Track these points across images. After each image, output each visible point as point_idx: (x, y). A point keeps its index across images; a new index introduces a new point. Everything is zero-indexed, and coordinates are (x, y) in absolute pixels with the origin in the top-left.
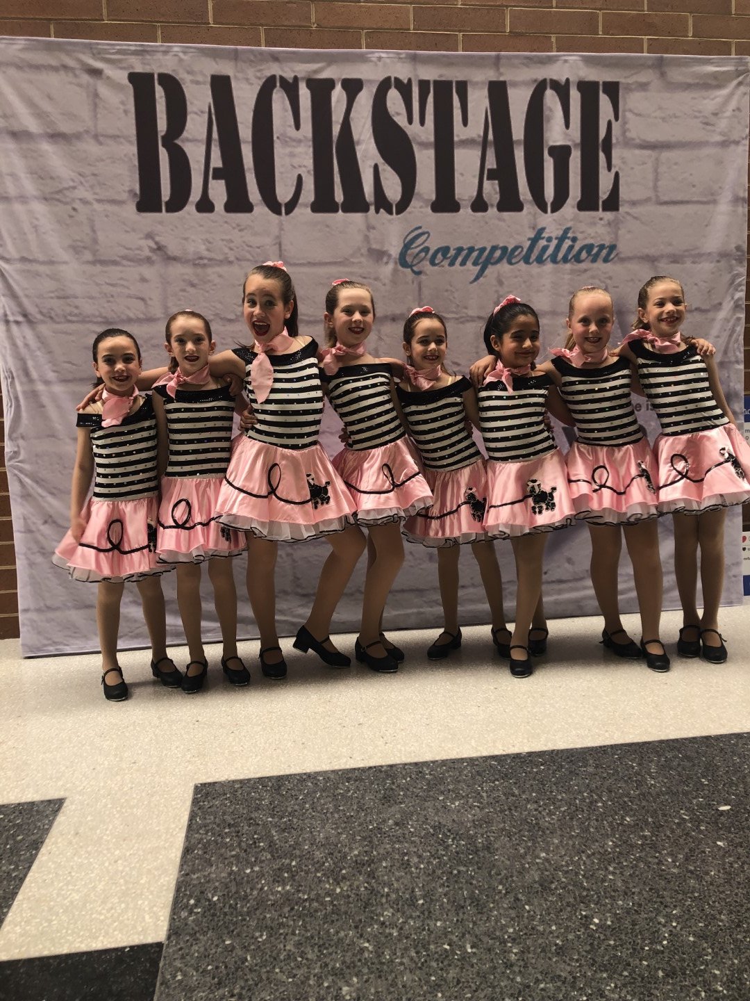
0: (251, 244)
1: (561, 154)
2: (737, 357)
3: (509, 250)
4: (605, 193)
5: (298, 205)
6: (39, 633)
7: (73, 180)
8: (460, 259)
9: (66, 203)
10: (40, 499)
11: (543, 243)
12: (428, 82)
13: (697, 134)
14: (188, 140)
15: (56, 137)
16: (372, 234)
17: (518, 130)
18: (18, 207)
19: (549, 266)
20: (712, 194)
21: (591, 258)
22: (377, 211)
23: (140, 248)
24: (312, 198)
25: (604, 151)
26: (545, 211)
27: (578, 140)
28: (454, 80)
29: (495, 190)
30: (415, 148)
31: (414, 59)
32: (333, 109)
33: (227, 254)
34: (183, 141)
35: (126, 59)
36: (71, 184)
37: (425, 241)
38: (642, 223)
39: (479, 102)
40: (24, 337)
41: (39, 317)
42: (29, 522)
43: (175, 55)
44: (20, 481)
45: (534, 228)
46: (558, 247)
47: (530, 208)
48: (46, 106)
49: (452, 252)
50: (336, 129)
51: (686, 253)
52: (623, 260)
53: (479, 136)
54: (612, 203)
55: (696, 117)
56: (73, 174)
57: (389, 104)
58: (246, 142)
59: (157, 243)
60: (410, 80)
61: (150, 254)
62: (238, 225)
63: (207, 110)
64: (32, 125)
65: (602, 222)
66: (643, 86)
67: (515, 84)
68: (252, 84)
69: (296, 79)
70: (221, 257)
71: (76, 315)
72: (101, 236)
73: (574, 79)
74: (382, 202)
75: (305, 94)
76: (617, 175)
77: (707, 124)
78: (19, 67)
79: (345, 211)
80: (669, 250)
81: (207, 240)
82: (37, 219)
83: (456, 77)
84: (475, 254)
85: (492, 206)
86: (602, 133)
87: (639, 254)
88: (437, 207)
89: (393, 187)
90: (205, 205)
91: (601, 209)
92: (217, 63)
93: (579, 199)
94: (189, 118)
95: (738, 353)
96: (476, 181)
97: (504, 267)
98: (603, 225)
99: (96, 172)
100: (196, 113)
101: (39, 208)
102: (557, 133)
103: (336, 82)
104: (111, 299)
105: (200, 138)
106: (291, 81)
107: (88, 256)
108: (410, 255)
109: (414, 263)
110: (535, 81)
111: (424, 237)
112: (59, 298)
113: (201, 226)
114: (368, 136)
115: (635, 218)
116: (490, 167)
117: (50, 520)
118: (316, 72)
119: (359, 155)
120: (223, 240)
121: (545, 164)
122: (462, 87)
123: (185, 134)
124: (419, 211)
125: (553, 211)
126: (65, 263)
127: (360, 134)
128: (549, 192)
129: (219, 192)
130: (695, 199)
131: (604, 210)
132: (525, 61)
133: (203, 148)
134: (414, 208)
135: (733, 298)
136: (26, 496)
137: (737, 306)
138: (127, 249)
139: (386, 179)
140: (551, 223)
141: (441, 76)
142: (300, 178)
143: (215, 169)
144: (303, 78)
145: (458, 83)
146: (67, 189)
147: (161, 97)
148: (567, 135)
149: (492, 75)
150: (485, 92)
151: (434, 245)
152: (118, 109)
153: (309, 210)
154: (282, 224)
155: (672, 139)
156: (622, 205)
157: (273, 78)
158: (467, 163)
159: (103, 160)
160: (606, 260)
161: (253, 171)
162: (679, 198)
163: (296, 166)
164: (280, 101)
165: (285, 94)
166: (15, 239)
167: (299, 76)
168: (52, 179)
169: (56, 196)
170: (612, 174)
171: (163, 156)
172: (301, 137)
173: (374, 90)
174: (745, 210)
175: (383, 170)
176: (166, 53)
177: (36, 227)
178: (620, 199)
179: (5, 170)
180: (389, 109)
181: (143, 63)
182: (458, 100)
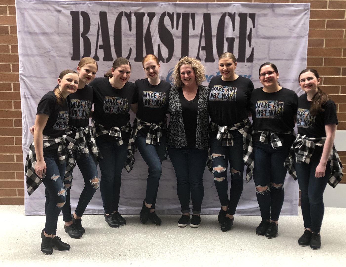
1: (231, 41)
3: (209, 76)
4: (248, 55)
5: (130, 59)
6: (31, 207)
9: (47, 57)
12: (180, 13)
13: (287, 34)
14: (90, 35)
15: (44, 34)
17: (214, 31)
18: (32, 58)
20: (292, 57)
24: (135, 56)
25: (248, 39)
27: (238, 35)
28: (190, 13)
29: (204, 54)
30: (174, 38)
31: (175, 5)
32: (144, 24)
34: (89, 35)
35: (70, 6)
36: (49, 50)
39: (199, 21)
40: (31, 103)
41: (36, 96)
43: (87, 5)
44: (26, 153)
48: (41, 23)
50: (145, 31)
53: (199, 34)
54: (251, 59)
55: (286, 27)
56: (50, 47)
57: (165, 22)
58: (111, 36)
60: (173, 13)
62: (108, 66)
63: (98, 24)
64: (37, 30)
65: (246, 67)
66: (265, 15)
67: (214, 14)
68: (115, 15)
69: (130, 13)
72: (59, 69)
73: (237, 13)
74: (161, 58)
75: (133, 18)
76: (253, 49)
77: (291, 30)
78: (33, 10)
82: (37, 62)
85: (203, 60)
86: (248, 33)
89: (165, 53)
90: (96, 58)
91: (246, 62)
92: (102, 7)
94: (91, 27)
96: (197, 51)
99: (58, 46)
100: (94, 25)
101: (38, 58)
102: (229, 33)
103: (145, 14)
105: (94, 34)
106: (129, 13)
107: (54, 76)
108: (170, 78)
110: (222, 13)
112: (43, 90)
114: (156, 33)
116: (203, 45)
118: (138, 10)
119: (153, 40)
120: (102, 71)
121: (224, 44)
122: (193, 15)
123: (89, 33)
124: (175, 61)
126: (46, 78)
127: (154, 33)
129: (101, 53)
130: (284, 58)
132: (218, 6)
133: (96, 38)
134: (173, 60)
139: (163, 49)
141: (185, 11)
142: (131, 49)
143: (100, 46)
144: (133, 12)
145: (192, 14)
146: (48, 52)
147: (81, 20)
148: (233, 33)
149: (205, 11)
150: (202, 17)
152: (66, 24)
153: (134, 61)
155: (276, 35)
156: (255, 60)
157: (122, 12)
158: (194, 44)
159: (60, 42)
161: (114, 46)
162: (278, 58)
163: (130, 44)
164: (124, 21)
165: (126, 18)
166: (29, 69)
167: (132, 11)
168: (42, 48)
169: (44, 54)
170: (251, 49)
171: (82, 40)
172: (132, 34)
173: (160, 17)
174: (305, 63)
175: (162, 46)
176: (84, 4)
177: (36, 65)
178: (254, 58)
179: (27, 45)
180: (165, 24)
181: (76, 8)
182: (191, 20)
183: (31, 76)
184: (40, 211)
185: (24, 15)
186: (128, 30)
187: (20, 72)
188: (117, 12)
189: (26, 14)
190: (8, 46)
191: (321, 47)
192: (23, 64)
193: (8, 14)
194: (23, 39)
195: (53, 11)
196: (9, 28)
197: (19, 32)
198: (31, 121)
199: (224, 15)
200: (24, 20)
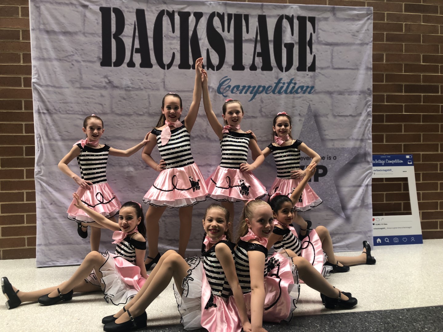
0: (151, 82)
1: (290, 47)
2: (369, 137)
3: (266, 88)
4: (309, 64)
5: (173, 66)
6: (45, 256)
7: (72, 52)
8: (244, 91)
9: (69, 62)
10: (49, 193)
11: (281, 85)
12: (231, 14)
13: (350, 40)
14: (125, 36)
15: (66, 33)
17: (271, 36)
18: (48, 63)
19: (283, 95)
20: (357, 66)
21: (303, 92)
22: (208, 69)
23: (101, 82)
24: (179, 62)
25: (309, 46)
26: (282, 71)
27: (297, 41)
28: (243, 14)
29: (260, 61)
30: (226, 42)
31: (226, 4)
32: (189, 25)
33: (140, 86)
34: (122, 36)
35: (99, 1)
36: (72, 53)
37: (229, 82)
38: (326, 77)
39: (254, 23)
40: (47, 120)
41: (54, 111)
42: (43, 203)
44: (41, 185)
45: (277, 78)
46: (288, 87)
47: (275, 70)
48: (62, 20)
49: (241, 88)
50: (191, 33)
51: (345, 91)
52: (317, 93)
53: (254, 38)
54: (313, 68)
55: (349, 33)
56: (73, 49)
57: (214, 23)
58: (151, 37)
59: (109, 80)
60: (223, 13)
61: (106, 85)
62: (146, 73)
63: (134, 23)
64: (56, 28)
65: (308, 76)
66: (326, 19)
67: (270, 16)
68: (154, 13)
69: (173, 12)
70: (137, 87)
71: (71, 111)
72: (84, 76)
73: (295, 15)
74: (210, 65)
75: (177, 18)
76: (315, 56)
77: (354, 35)
78: (51, 3)
80: (338, 89)
81: (131, 79)
82: (56, 68)
83: (244, 13)
84: (251, 89)
85: (259, 68)
86: (308, 38)
87: (324, 91)
88: (235, 68)
89: (215, 59)
90: (131, 64)
91: (307, 71)
92: (139, 4)
93: (297, 66)
94: (125, 27)
95: (369, 135)
96: (252, 57)
97: (264, 95)
98: (309, 78)
99: (83, 49)
100: (128, 25)
101: (57, 63)
102: (288, 37)
103: (191, 13)
104: (87, 104)
105: (130, 35)
106: (171, 12)
107: (78, 85)
108: (222, 88)
109: (224, 92)
110: (279, 15)
111: (228, 81)
112: (63, 103)
113: (129, 73)
114: (204, 37)
115: (323, 75)
116: (258, 51)
117: (53, 203)
118: (182, 9)
119: (200, 45)
120: (138, 79)
121: (283, 51)
122: (247, 17)
123: (123, 33)
124: (227, 69)
125: (286, 71)
126: (67, 88)
127: (201, 35)
128: (284, 63)
129: (137, 59)
130: (349, 67)
131: (309, 71)
132: (274, 7)
133: (131, 40)
134: (224, 68)
135: (366, 111)
136: (43, 191)
137: (368, 114)
138: (95, 82)
139: (212, 55)
140: (285, 76)
141: (237, 12)
142: (174, 54)
143: (136, 49)
144: (176, 11)
145: (245, 15)
146: (70, 56)
147: (114, 18)
148: (292, 38)
149: (260, 12)
150: (257, 19)
151: (233, 84)
152: (94, 22)
153: (177, 68)
154: (165, 73)
155: (339, 42)
156: (317, 69)
157: (163, 11)
158: (248, 50)
159: (86, 44)
160: (309, 93)
161: (153, 50)
162: (342, 67)
163: (172, 48)
164: (166, 21)
165: (168, 18)
166: (45, 76)
167: (175, 10)
168: (63, 51)
169: (65, 59)
170: (312, 56)
171: (114, 42)
172: (175, 36)
173: (208, 17)
175: (211, 51)
177: (54, 72)
178: (316, 66)
179: (43, 47)
180: (214, 25)
181: (106, 3)
182: (245, 22)
183: (48, 86)
185: (40, 9)
187: (33, 80)
188: (157, 11)
189: (42, 8)
190: (19, 54)
191: (382, 62)
192: (37, 70)
194: (37, 39)
196: (21, 32)
197: (33, 30)
198: (46, 142)
199: (281, 18)
200: (40, 14)
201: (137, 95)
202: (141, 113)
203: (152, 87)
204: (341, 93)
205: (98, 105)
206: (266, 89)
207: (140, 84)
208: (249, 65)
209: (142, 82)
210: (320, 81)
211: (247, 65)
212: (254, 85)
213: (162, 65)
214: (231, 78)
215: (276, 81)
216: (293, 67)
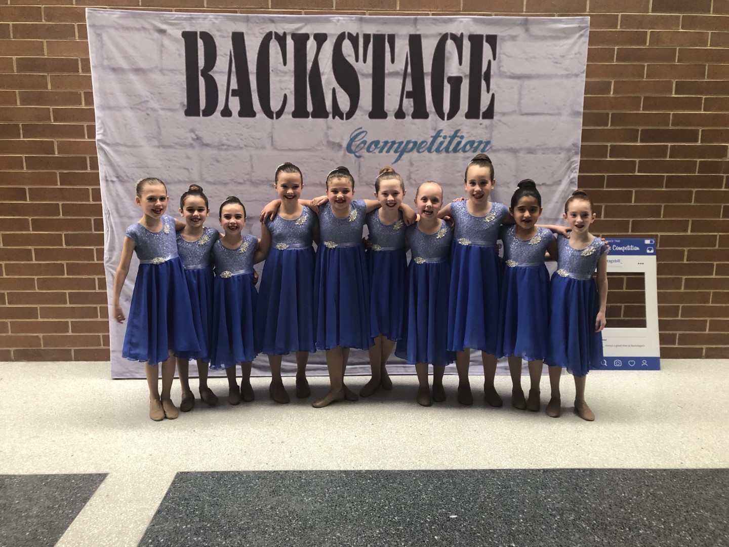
0: (254, 137)
1: (456, 82)
3: (418, 144)
4: (484, 107)
5: (284, 113)
6: (121, 365)
7: (147, 97)
8: (386, 149)
9: (143, 111)
11: (440, 139)
12: (369, 35)
13: (549, 70)
14: (216, 72)
15: (138, 71)
16: (330, 132)
17: (428, 66)
18: (116, 113)
19: (444, 155)
20: (559, 109)
21: (472, 149)
22: (334, 118)
23: (186, 138)
24: (293, 109)
25: (485, 80)
26: (443, 119)
27: (468, 72)
28: (386, 34)
29: (410, 105)
30: (359, 76)
31: (361, 20)
32: (307, 53)
33: (239, 143)
34: (213, 73)
35: (180, 23)
36: (146, 99)
37: (364, 136)
38: (509, 127)
39: (403, 48)
40: (117, 190)
41: (126, 178)
43: (211, 20)
45: (435, 130)
46: (450, 143)
47: (433, 116)
48: (131, 52)
49: (381, 144)
50: (309, 66)
51: (538, 147)
52: (494, 151)
53: (402, 70)
54: (489, 114)
55: (549, 58)
56: (147, 93)
57: (344, 49)
58: (253, 73)
59: (196, 135)
60: (358, 34)
61: (192, 142)
62: (246, 125)
63: (229, 53)
64: (123, 64)
65: (482, 126)
66: (513, 38)
67: (427, 36)
68: (257, 37)
69: (285, 34)
70: (235, 145)
72: (163, 131)
73: (466, 34)
74: (337, 112)
75: (290, 43)
76: (493, 95)
77: (556, 63)
78: (116, 29)
79: (313, 117)
80: (527, 145)
81: (227, 134)
82: (126, 120)
83: (388, 32)
84: (396, 146)
85: (408, 115)
86: (484, 68)
87: (506, 148)
88: (373, 115)
89: (344, 102)
90: (227, 113)
91: (481, 118)
92: (236, 25)
93: (467, 111)
94: (217, 58)
96: (399, 99)
97: (414, 154)
98: (483, 128)
99: (160, 92)
100: (222, 56)
101: (129, 114)
102: (454, 67)
103: (310, 35)
104: (168, 169)
105: (224, 71)
106: (282, 35)
108: (354, 146)
109: (357, 150)
110: (441, 34)
111: (363, 134)
112: (137, 167)
113: (224, 125)
114: (329, 70)
115: (505, 124)
116: (408, 90)
118: (298, 29)
119: (323, 82)
120: (237, 134)
121: (445, 88)
122: (392, 38)
123: (215, 68)
124: (361, 117)
125: (448, 119)
126: (141, 146)
127: (325, 68)
128: (447, 107)
129: (235, 104)
130: (546, 112)
131: (484, 118)
132: (434, 22)
133: (226, 77)
134: (358, 115)
135: (569, 177)
137: (571, 183)
138: (179, 138)
139: (340, 97)
140: (447, 127)
141: (378, 31)
142: (285, 96)
143: (233, 90)
144: (289, 33)
145: (389, 36)
146: (144, 102)
147: (201, 46)
148: (459, 69)
149: (413, 32)
150: (407, 42)
151: (369, 139)
152: (175, 53)
153: (291, 116)
154: (273, 125)
155: (532, 73)
156: (496, 115)
157: (271, 33)
158: (393, 88)
159: (165, 85)
161: (256, 92)
162: (535, 111)
163: (283, 88)
164: (274, 47)
165: (278, 44)
166: (113, 132)
167: (287, 32)
168: (135, 96)
169: (138, 107)
170: (490, 95)
171: (202, 81)
172: (287, 71)
173: (334, 41)
174: (580, 120)
175: (339, 92)
176: (205, 19)
177: (125, 125)
178: (495, 111)
179: (108, 91)
180: (343, 53)
181: (191, 26)
182: (389, 46)
183: (117, 144)
184: (137, 371)
185: (101, 38)
186: (280, 63)
187: (98, 137)
188: (262, 34)
189: (105, 38)
190: (79, 93)
191: (607, 94)
192: (102, 123)
193: (77, 38)
194: (100, 79)
195: (151, 31)
196: (80, 62)
197: (95, 67)
198: (117, 220)
199: (444, 39)
200: (102, 45)
201: (235, 156)
202: (242, 181)
203: (255, 144)
204: (531, 151)
205: (183, 170)
206: (417, 146)
207: (239, 140)
208: (394, 111)
209: (242, 137)
210: (500, 133)
211: (390, 111)
212: (400, 141)
213: (269, 113)
214: (367, 131)
215: (434, 134)
216: (459, 113)
